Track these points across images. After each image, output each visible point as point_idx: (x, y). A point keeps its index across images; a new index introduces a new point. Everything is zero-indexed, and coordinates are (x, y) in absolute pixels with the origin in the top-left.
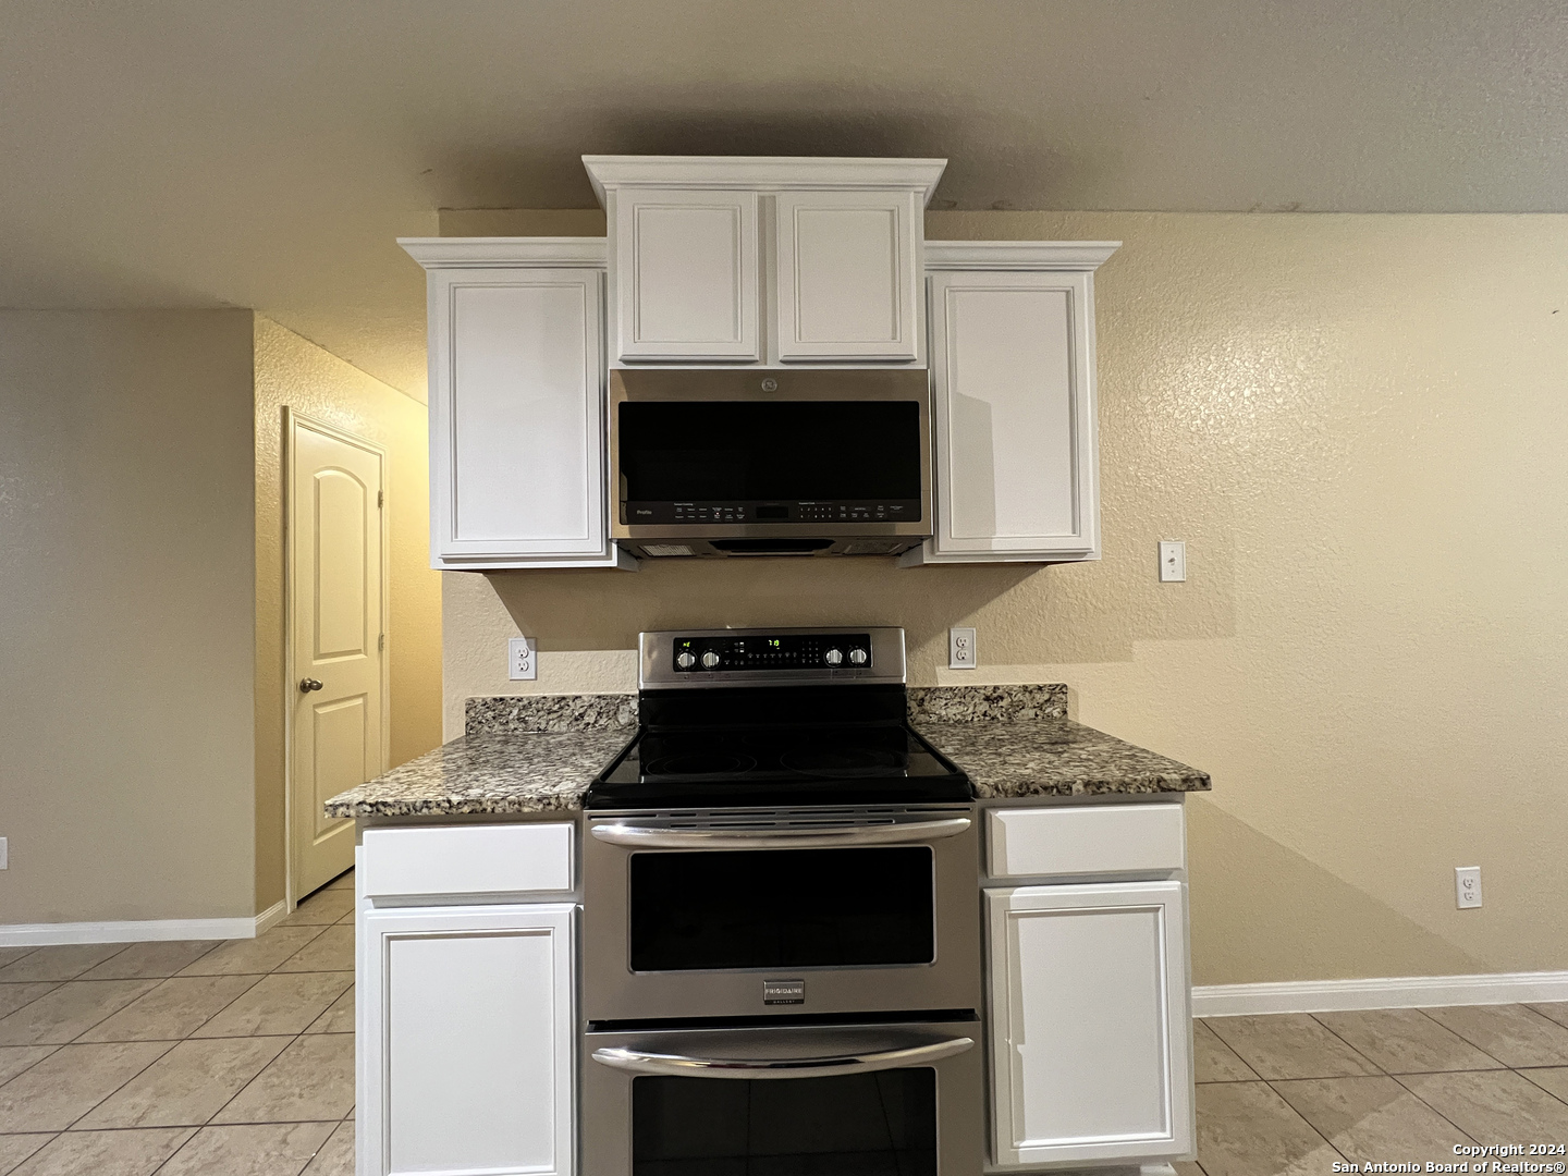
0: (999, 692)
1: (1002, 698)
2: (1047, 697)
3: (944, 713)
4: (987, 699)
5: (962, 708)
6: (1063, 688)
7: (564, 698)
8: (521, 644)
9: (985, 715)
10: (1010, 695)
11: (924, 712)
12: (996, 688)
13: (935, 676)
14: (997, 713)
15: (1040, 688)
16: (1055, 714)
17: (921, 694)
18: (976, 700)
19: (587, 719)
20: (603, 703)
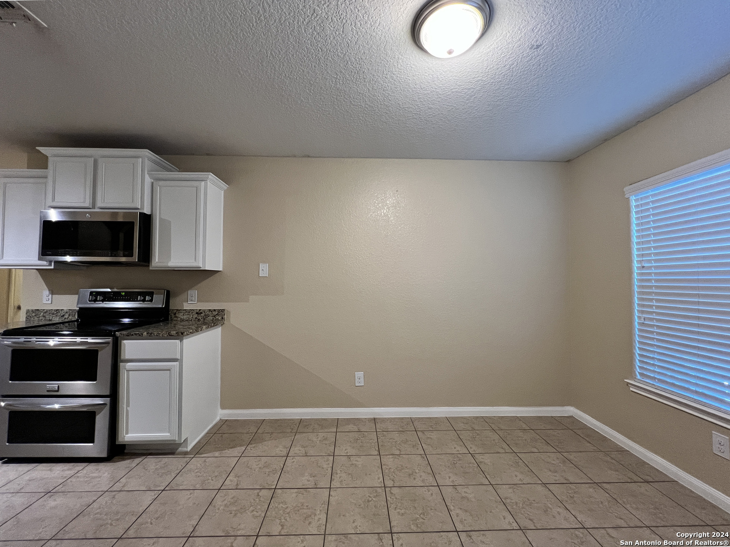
0: (201, 311)
1: (202, 313)
2: (217, 313)
3: (182, 317)
4: (197, 313)
5: (188, 316)
6: (223, 311)
7: (58, 310)
8: (46, 292)
9: (196, 318)
10: (205, 312)
11: (176, 317)
12: (200, 310)
13: (183, 306)
14: (200, 318)
15: (215, 310)
16: (220, 318)
17: (175, 311)
18: (193, 314)
19: (65, 317)
20: (71, 311)
